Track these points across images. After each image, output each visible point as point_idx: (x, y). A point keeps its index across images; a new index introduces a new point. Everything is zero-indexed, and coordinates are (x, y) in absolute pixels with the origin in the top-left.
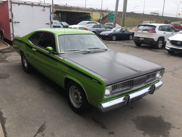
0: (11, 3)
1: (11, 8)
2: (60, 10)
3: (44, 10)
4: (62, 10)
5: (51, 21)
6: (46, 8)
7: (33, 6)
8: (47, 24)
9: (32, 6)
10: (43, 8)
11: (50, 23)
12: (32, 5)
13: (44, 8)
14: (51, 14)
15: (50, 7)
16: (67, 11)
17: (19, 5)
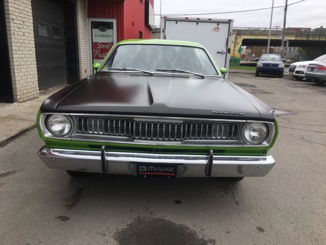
0: (166, 20)
1: (164, 28)
2: (305, 39)
3: (217, 29)
4: (311, 39)
5: (228, 47)
6: (221, 26)
7: (199, 23)
8: (220, 52)
9: (197, 24)
10: (216, 25)
11: (225, 51)
12: (198, 21)
13: (218, 25)
14: (229, 34)
15: (230, 23)
16: (321, 39)
17: (177, 23)
